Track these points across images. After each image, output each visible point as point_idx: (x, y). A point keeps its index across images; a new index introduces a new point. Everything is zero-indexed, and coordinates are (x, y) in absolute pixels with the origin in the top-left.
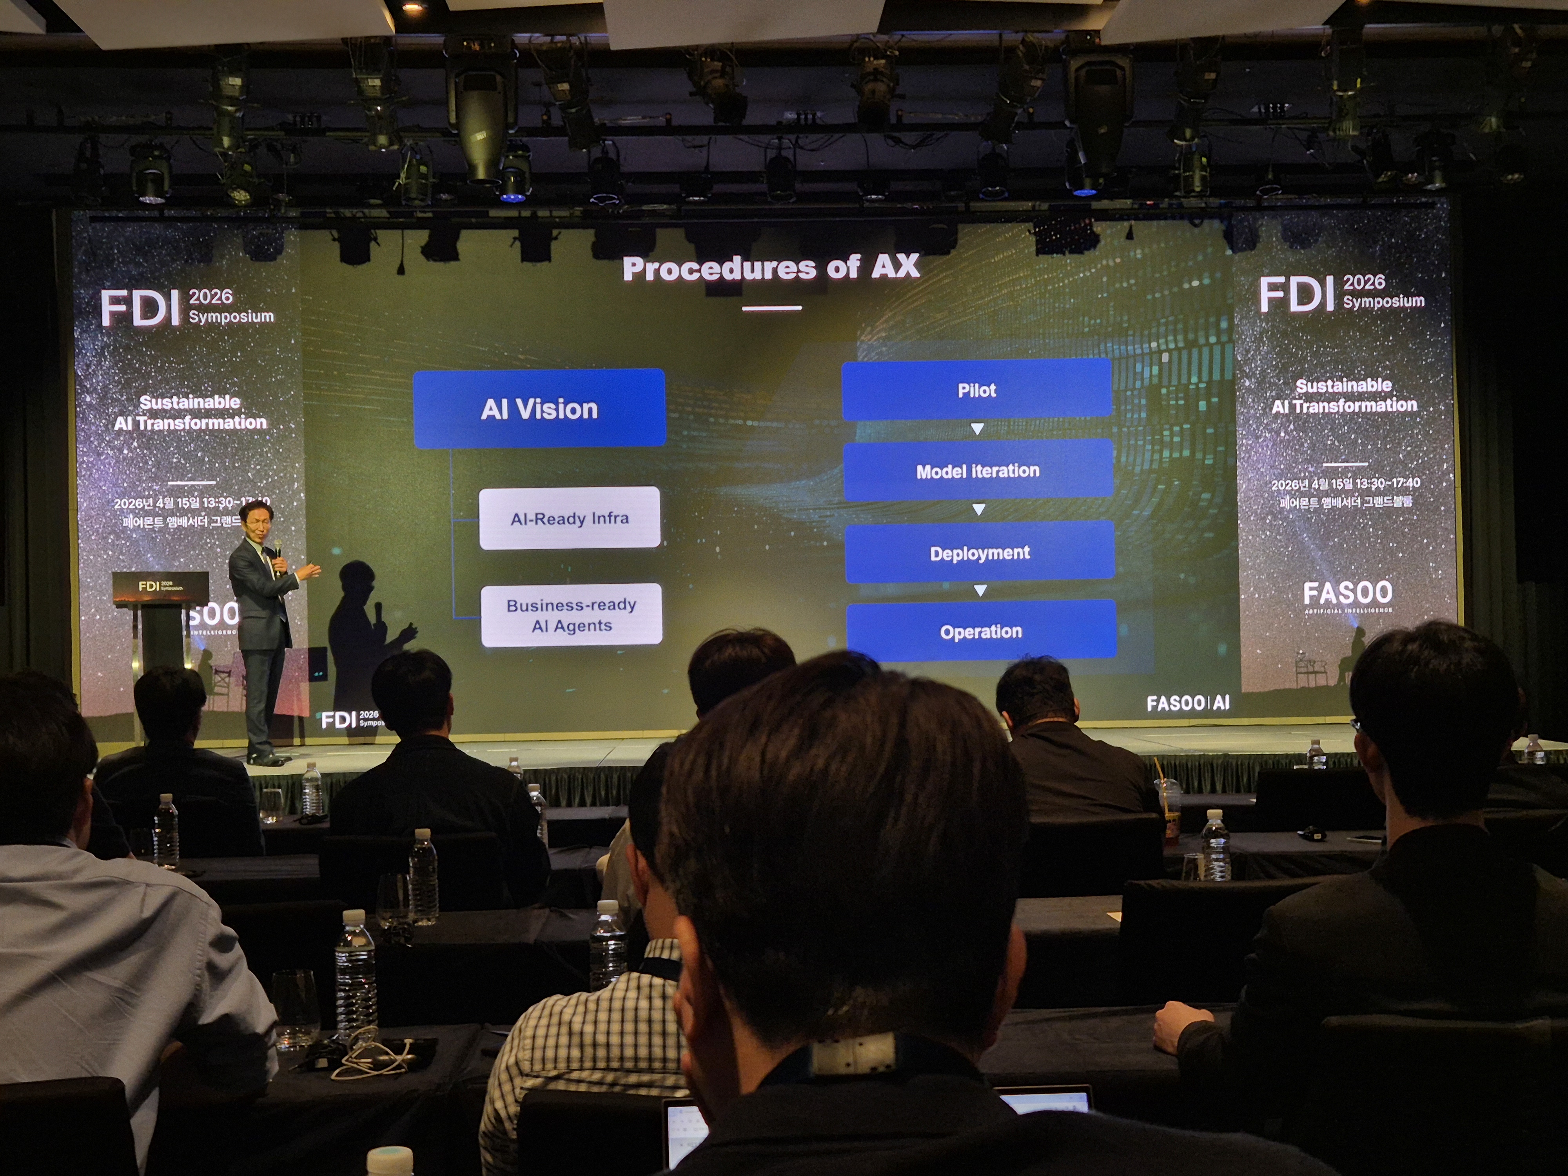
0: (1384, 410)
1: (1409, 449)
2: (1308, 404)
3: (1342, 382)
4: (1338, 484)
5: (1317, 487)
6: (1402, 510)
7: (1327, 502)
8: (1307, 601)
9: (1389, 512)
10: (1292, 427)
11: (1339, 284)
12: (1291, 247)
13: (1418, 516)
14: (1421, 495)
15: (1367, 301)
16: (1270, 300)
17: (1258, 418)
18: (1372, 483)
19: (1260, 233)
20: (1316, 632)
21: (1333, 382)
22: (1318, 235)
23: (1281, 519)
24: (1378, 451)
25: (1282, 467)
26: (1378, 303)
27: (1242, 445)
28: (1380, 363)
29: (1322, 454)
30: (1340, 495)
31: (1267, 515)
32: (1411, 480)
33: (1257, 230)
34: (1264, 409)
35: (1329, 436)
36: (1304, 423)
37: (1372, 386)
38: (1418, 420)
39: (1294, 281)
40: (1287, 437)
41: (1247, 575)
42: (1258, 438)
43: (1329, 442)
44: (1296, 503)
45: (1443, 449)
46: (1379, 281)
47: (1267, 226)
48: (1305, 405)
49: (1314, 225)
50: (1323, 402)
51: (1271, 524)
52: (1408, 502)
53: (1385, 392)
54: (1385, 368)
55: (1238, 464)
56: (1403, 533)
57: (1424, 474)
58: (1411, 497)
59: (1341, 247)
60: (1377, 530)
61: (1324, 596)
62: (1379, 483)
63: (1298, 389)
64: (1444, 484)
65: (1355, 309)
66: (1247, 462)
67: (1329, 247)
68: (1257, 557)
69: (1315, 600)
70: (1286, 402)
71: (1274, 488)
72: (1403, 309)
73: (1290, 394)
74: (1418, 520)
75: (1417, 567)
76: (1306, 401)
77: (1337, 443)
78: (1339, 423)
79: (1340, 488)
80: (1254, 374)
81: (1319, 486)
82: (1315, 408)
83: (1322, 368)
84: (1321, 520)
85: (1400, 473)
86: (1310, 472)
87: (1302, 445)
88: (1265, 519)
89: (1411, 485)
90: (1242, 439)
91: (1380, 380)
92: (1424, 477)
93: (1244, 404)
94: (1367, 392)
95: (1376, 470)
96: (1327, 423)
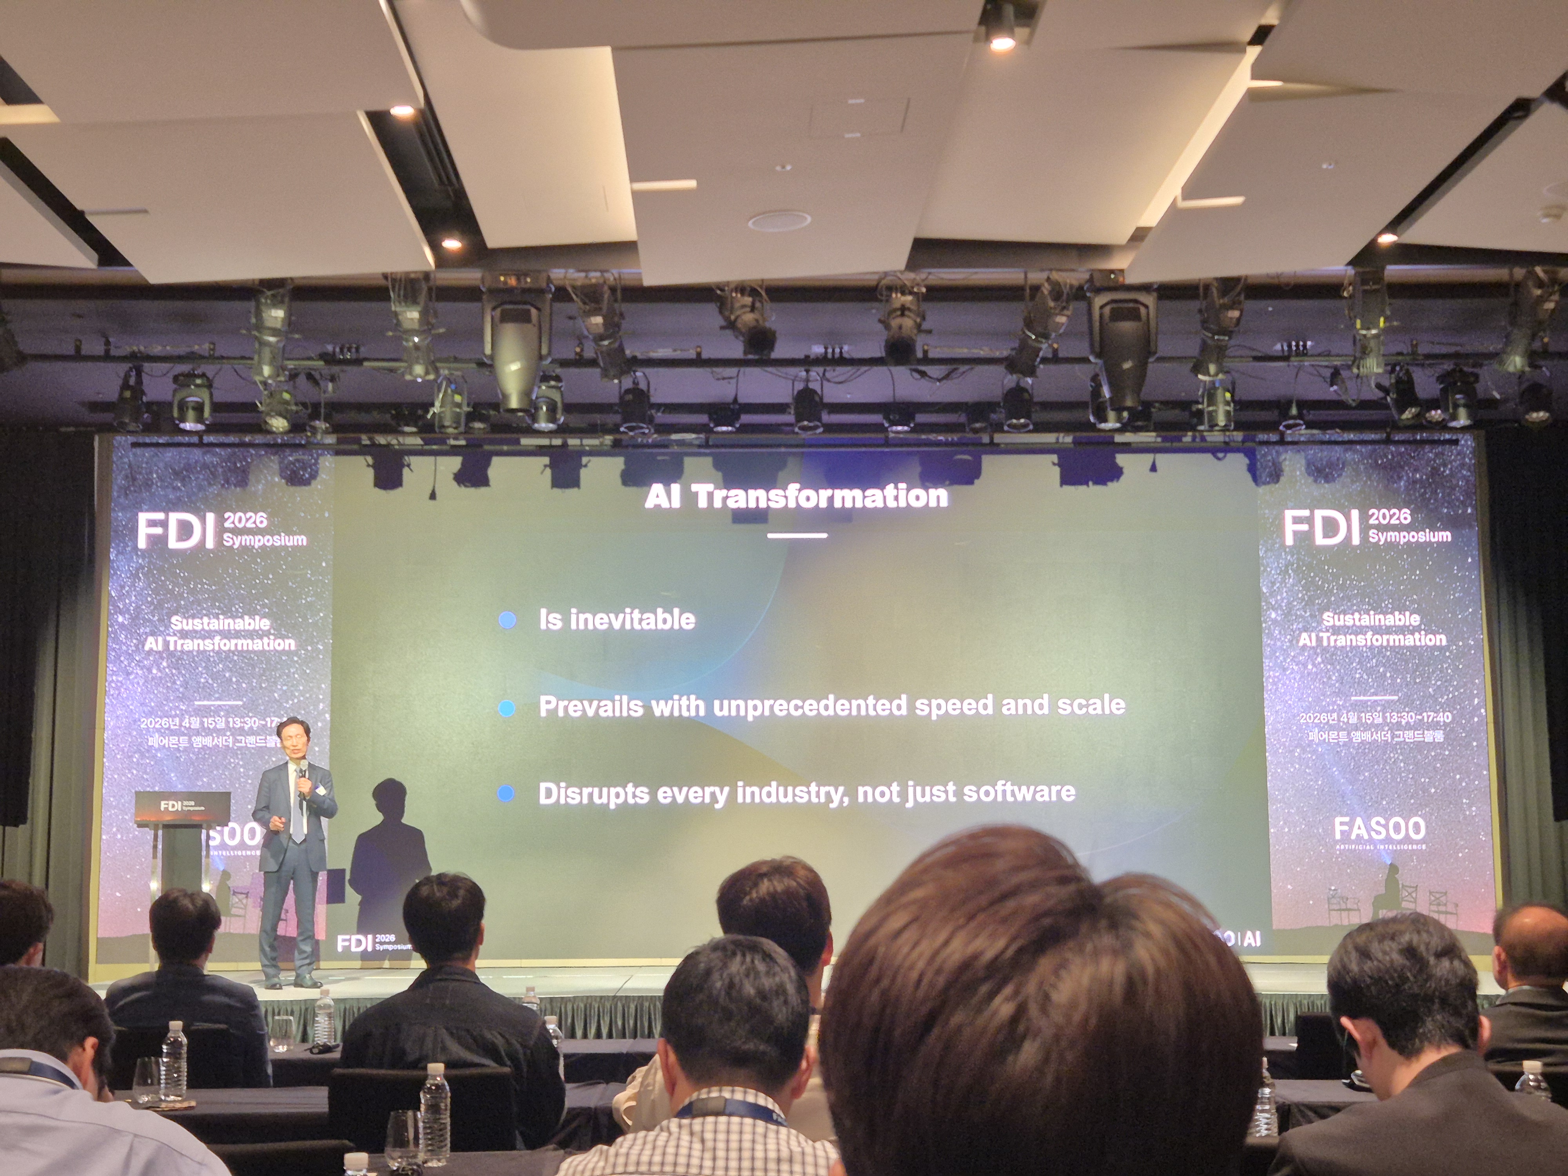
0: (1412, 644)
1: (1439, 683)
2: (1335, 637)
3: (1369, 615)
4: (1367, 717)
5: (1346, 720)
6: (1434, 745)
7: (1358, 737)
8: (1338, 836)
9: (1420, 746)
10: (1319, 659)
11: (1364, 518)
12: (1315, 481)
13: (1450, 751)
14: (1452, 730)
15: (1392, 536)
16: (1295, 533)
17: (1284, 650)
18: (1401, 717)
19: (1283, 467)
20: (1348, 867)
21: (1360, 614)
22: (1343, 468)
23: (1309, 752)
24: (1407, 685)
25: (1310, 699)
26: (1403, 538)
27: (1269, 677)
28: (1408, 597)
29: (1350, 687)
30: (1370, 729)
31: (1296, 747)
32: (1441, 714)
33: (1280, 463)
34: (1291, 641)
35: (1357, 669)
36: (1333, 655)
37: (1400, 620)
38: (1447, 654)
39: (1319, 514)
40: (1314, 670)
41: (1277, 808)
42: (1285, 670)
43: (1358, 676)
44: (1325, 736)
45: (1473, 683)
46: (1405, 515)
47: (1290, 460)
48: (1333, 638)
49: (1338, 459)
50: (1350, 634)
51: (1300, 758)
52: (1439, 736)
53: (1414, 627)
54: (1413, 602)
55: (1266, 696)
56: (1435, 768)
57: (1456, 709)
58: (1442, 732)
59: (1366, 482)
60: (1408, 765)
61: (1356, 831)
62: (1409, 717)
63: (1325, 622)
64: (1476, 719)
65: (1381, 543)
66: (1275, 694)
67: (1353, 482)
68: (1286, 790)
69: (1346, 835)
70: (1313, 635)
71: (1302, 721)
72: (1430, 544)
73: (1317, 627)
74: (1450, 755)
75: (1450, 803)
76: (1333, 634)
77: (1365, 677)
78: (1367, 656)
79: (1369, 722)
80: (1280, 606)
81: (1348, 719)
82: (1342, 641)
83: (1349, 601)
84: (1351, 753)
85: (1430, 708)
86: (1338, 705)
87: (1330, 678)
88: (1293, 751)
89: (1442, 720)
90: (1269, 671)
91: (1407, 613)
92: (1455, 712)
93: (1270, 635)
94: (1395, 626)
95: (1407, 703)
96: (1354, 655)
